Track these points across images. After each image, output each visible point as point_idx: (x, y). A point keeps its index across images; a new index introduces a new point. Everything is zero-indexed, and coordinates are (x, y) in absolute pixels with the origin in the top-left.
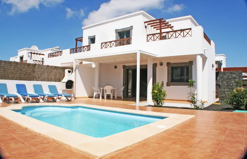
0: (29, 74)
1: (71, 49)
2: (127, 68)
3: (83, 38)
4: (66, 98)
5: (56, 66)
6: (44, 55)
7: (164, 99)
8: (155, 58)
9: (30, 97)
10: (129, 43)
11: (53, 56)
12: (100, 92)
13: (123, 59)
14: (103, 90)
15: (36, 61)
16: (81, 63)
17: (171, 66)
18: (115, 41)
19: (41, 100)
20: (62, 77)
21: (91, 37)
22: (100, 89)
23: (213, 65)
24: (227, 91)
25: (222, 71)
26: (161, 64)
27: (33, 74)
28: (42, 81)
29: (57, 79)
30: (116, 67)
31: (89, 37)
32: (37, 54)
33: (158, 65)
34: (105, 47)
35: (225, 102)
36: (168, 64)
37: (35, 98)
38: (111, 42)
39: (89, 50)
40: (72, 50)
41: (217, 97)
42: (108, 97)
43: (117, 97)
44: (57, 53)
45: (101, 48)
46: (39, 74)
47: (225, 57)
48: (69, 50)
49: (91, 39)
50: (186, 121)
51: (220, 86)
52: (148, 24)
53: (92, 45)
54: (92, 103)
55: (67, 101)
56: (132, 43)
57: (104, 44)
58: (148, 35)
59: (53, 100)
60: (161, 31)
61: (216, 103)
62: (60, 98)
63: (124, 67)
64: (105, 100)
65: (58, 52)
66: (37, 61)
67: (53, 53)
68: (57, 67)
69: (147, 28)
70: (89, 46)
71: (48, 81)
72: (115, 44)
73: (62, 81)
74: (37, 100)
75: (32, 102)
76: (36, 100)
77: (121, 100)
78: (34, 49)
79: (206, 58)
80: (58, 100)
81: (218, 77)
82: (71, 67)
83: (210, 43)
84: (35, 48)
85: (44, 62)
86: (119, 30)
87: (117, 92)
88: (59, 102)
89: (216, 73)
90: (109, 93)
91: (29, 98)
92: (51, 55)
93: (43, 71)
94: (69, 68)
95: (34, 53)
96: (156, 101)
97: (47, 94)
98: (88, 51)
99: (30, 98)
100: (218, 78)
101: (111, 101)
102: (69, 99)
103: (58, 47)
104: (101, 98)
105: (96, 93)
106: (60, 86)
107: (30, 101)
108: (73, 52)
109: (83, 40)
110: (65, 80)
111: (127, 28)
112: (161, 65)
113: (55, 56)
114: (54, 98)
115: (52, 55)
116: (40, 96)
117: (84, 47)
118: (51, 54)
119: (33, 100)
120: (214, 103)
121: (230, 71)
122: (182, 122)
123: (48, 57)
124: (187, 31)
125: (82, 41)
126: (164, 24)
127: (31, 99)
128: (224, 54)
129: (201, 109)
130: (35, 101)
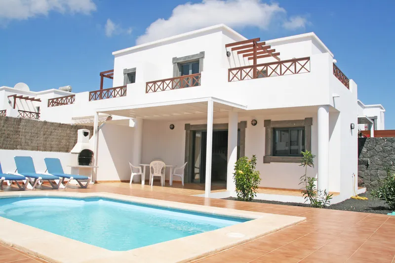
0: (7, 138)
1: (90, 93)
2: (193, 129)
3: (114, 72)
4: (78, 182)
5: (60, 124)
6: (41, 101)
7: (257, 187)
8: (241, 112)
9: (6, 179)
10: (196, 83)
11: (58, 104)
12: (143, 172)
13: (185, 113)
14: (148, 168)
15: (24, 112)
16: (110, 118)
17: (272, 126)
18: (172, 80)
19: (29, 186)
20: (73, 144)
21: (129, 70)
22: (142, 167)
23: (353, 126)
24: (381, 175)
25: (372, 136)
26: (254, 123)
27: (16, 137)
28: (32, 149)
29: (63, 148)
30: (172, 127)
31: (125, 70)
32: (27, 98)
33: (249, 124)
34: (153, 90)
35: (372, 195)
36: (267, 123)
37: (18, 181)
38: (163, 81)
39: (124, 94)
40: (92, 94)
41: (360, 185)
42: (157, 181)
43: (174, 182)
44: (64, 99)
45: (147, 92)
46: (28, 137)
47: (384, 111)
48: (87, 93)
49: (128, 74)
50: (285, 227)
51: (367, 165)
52: (233, 49)
53: (129, 86)
54: (127, 192)
55: (79, 188)
56: (201, 84)
57: (152, 85)
58: (230, 70)
59: (52, 185)
60: (255, 62)
61: (358, 197)
62: (67, 182)
63: (187, 126)
64: (151, 188)
65: (67, 97)
66: (27, 113)
67: (57, 99)
68: (63, 124)
69: (231, 56)
70: (123, 88)
71: (45, 150)
72: (170, 85)
73: (72, 151)
74: (21, 185)
75: (12, 189)
76: (18, 185)
77: (181, 187)
78: (19, 90)
79: (338, 112)
80: (62, 186)
81: (364, 148)
82: (90, 125)
83: (347, 85)
84: (23, 88)
85: (40, 115)
86: (180, 58)
87: (173, 173)
88: (65, 190)
89: (359, 139)
90: (158, 174)
91: (5, 181)
92: (53, 102)
93: (36, 132)
94: (86, 127)
95: (21, 97)
96: (241, 190)
97: (41, 175)
98: (121, 96)
99: (8, 181)
100: (364, 150)
101: (162, 189)
102: (84, 183)
103: (68, 87)
104: (143, 182)
105: (135, 174)
106: (68, 161)
107: (8, 187)
108: (94, 97)
109: (114, 76)
110: (78, 148)
111: (193, 56)
112: (254, 125)
113: (62, 104)
114: (55, 183)
115: (56, 102)
116: (27, 178)
117: (115, 89)
118: (53, 99)
119: (13, 186)
120: (354, 197)
121: (387, 137)
122: (278, 228)
123: (48, 106)
124: (303, 62)
125: (112, 78)
126: (262, 48)
127: (9, 184)
128: (380, 105)
129: (324, 207)
130: (17, 187)
